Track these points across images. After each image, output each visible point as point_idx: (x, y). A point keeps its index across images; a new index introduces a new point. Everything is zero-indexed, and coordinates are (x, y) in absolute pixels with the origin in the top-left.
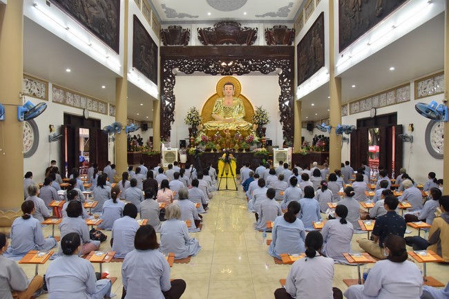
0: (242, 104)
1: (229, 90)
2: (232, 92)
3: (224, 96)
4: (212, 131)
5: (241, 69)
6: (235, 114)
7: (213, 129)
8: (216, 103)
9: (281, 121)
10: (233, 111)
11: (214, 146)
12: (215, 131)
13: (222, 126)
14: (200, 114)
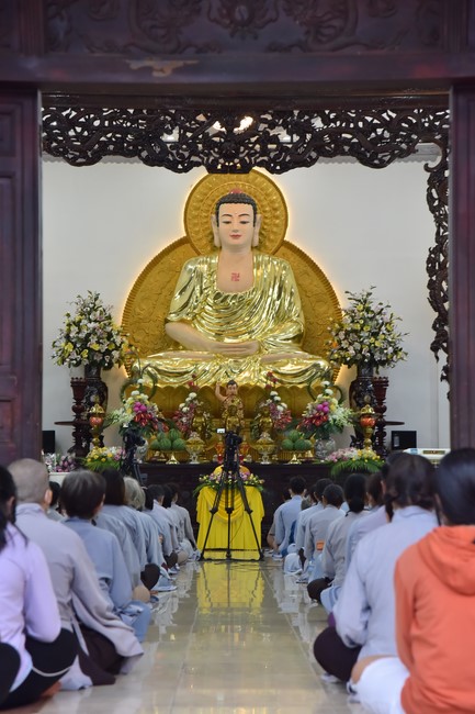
0: (290, 282)
1: (236, 225)
2: (249, 232)
3: (216, 249)
4: (169, 389)
5: (282, 147)
6: (263, 320)
7: (173, 382)
8: (184, 279)
9: (435, 347)
10: (253, 308)
11: (180, 442)
12: (182, 392)
13: (211, 372)
14: (118, 321)
